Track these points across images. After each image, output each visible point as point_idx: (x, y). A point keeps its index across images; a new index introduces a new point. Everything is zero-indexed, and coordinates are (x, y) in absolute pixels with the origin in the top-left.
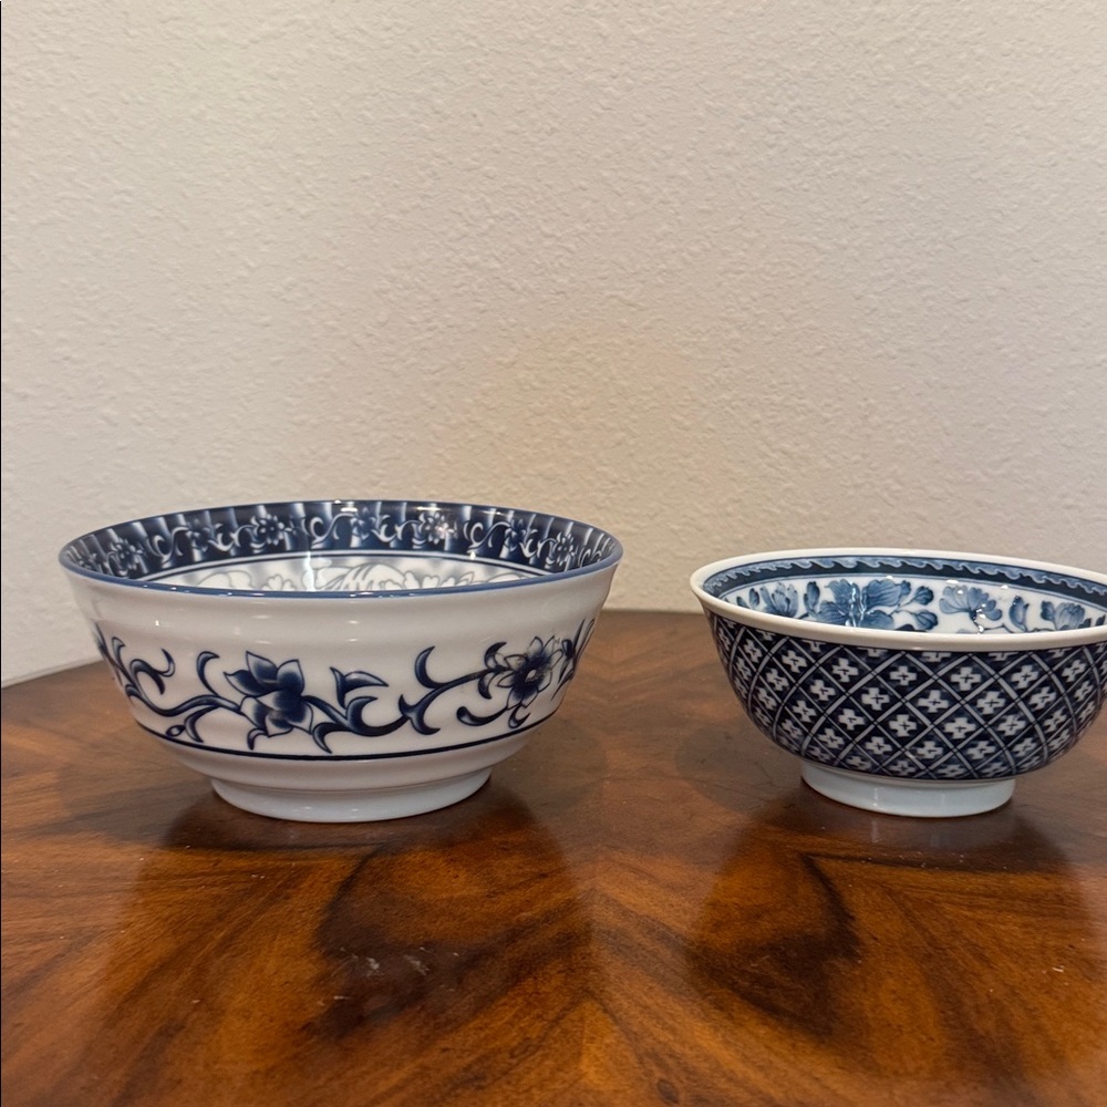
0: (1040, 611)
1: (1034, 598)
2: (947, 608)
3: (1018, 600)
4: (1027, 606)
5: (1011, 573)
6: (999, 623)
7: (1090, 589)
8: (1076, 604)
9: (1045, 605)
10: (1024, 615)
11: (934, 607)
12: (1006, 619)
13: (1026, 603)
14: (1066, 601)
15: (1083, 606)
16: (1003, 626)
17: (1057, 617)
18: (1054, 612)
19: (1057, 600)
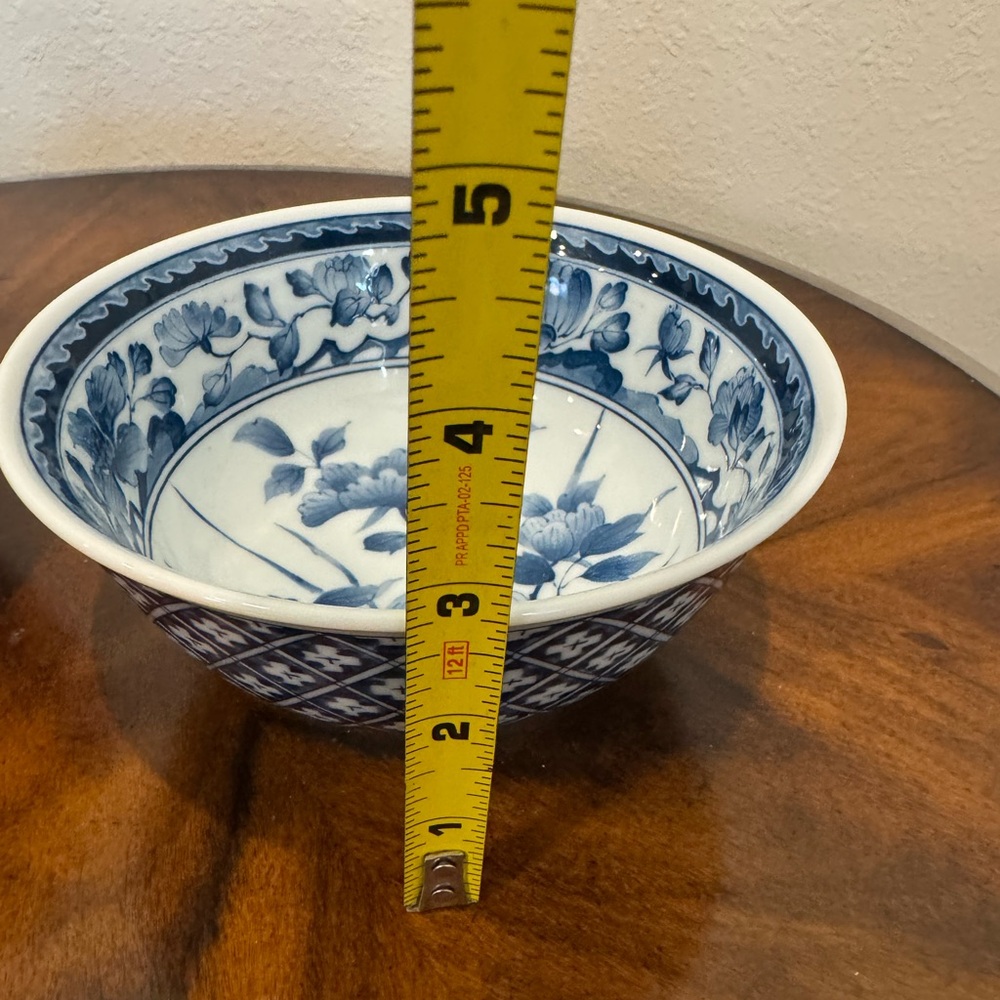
0: (289, 289)
1: (270, 276)
2: (174, 358)
3: (249, 289)
4: (266, 292)
5: (212, 256)
6: (242, 336)
7: (349, 228)
8: (343, 255)
9: (291, 278)
10: (270, 307)
11: (159, 368)
12: (248, 325)
13: (262, 288)
14: (323, 258)
15: (355, 254)
16: (250, 336)
17: (321, 285)
18: (312, 280)
19: (307, 263)
